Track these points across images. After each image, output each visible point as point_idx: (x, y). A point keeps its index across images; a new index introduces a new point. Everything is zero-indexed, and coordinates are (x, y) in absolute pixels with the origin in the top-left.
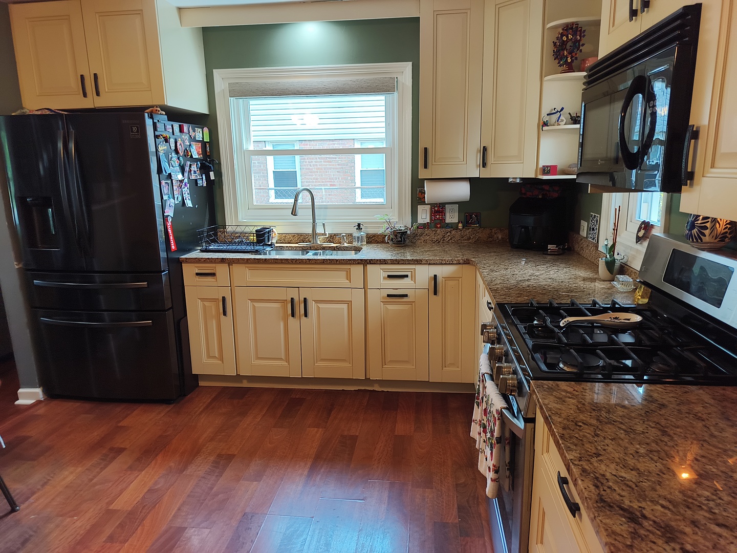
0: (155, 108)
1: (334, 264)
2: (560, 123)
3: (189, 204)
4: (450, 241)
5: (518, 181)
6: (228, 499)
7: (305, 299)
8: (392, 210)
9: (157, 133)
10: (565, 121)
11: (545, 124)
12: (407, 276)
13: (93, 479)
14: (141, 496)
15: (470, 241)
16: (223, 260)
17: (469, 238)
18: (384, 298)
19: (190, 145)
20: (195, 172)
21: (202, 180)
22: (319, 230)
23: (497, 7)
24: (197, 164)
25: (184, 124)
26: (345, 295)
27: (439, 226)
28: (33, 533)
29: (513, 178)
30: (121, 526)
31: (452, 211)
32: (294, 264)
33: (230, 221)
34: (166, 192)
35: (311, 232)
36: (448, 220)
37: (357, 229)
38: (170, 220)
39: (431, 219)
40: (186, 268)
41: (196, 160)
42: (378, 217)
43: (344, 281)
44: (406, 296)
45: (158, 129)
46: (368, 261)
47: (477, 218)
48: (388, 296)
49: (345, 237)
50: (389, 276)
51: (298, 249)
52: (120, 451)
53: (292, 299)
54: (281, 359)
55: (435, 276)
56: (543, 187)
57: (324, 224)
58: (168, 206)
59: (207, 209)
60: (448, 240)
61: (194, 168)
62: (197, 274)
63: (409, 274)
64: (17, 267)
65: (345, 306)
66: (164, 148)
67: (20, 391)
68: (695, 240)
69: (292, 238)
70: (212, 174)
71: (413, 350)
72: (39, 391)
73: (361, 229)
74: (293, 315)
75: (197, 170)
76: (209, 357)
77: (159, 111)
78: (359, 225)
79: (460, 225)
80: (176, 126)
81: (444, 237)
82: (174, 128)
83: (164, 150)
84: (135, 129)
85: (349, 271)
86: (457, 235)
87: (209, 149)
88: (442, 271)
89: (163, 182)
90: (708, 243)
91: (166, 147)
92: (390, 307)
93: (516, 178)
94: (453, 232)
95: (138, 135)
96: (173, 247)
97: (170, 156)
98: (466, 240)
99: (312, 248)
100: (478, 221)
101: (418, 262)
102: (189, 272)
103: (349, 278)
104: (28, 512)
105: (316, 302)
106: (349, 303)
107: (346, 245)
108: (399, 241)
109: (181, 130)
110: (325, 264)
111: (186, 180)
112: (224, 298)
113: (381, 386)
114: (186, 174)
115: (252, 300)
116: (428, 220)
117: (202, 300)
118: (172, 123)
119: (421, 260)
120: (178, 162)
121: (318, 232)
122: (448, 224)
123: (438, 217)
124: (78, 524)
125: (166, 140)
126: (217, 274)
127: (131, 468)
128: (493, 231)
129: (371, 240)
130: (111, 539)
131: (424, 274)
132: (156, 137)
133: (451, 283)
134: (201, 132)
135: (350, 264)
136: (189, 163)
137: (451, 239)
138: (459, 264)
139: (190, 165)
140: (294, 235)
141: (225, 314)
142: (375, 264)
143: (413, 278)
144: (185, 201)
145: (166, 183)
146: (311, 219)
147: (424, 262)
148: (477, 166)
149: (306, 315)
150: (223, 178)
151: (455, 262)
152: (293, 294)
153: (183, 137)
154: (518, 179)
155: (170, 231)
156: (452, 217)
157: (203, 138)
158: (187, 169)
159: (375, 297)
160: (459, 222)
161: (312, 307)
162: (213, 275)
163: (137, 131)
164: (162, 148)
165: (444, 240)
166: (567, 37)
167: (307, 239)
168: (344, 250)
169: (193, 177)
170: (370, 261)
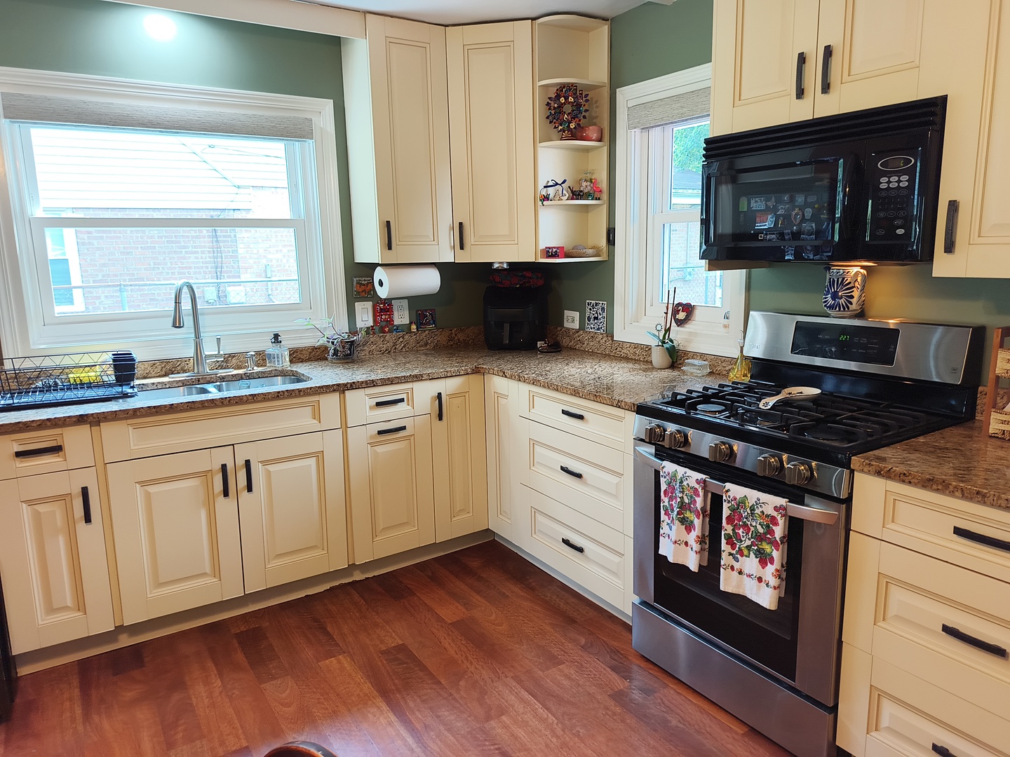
1: (296, 396)
2: (562, 198)
4: (404, 350)
5: (505, 266)
7: (247, 462)
8: (311, 311)
10: (567, 195)
11: (546, 198)
12: (402, 400)
15: (428, 347)
16: (81, 419)
17: (426, 344)
18: (372, 437)
22: (209, 349)
23: (466, 48)
26: (313, 444)
27: (387, 329)
29: (500, 263)
31: (401, 308)
32: (227, 406)
35: (193, 355)
36: (397, 321)
37: (273, 343)
39: (375, 321)
42: (300, 323)
43: (309, 423)
44: (404, 428)
46: (349, 386)
47: (432, 316)
48: (380, 433)
49: (254, 358)
50: (379, 404)
51: (175, 385)
53: (224, 467)
54: (204, 575)
55: (440, 394)
56: (525, 273)
57: (218, 339)
60: (401, 348)
62: (19, 454)
63: (405, 396)
65: (312, 462)
68: (842, 309)
71: (413, 505)
73: (281, 342)
74: (226, 493)
76: (51, 609)
78: (276, 336)
79: (414, 327)
81: (395, 344)
85: (316, 405)
86: (411, 339)
88: (446, 386)
90: (855, 310)
92: (380, 449)
93: (502, 263)
94: (406, 337)
98: (422, 346)
100: (434, 321)
101: (418, 378)
103: (317, 415)
105: (265, 463)
106: (319, 456)
107: (257, 369)
108: (347, 355)
110: (282, 399)
112: (85, 492)
113: (363, 572)
115: (144, 483)
116: (370, 323)
117: (30, 503)
119: (421, 375)
121: (206, 353)
122: (398, 326)
123: (383, 317)
126: (67, 447)
128: (453, 332)
131: (424, 392)
133: (456, 401)
135: (319, 394)
137: (404, 347)
138: (467, 374)
141: (88, 520)
142: (359, 388)
143: (411, 402)
147: (425, 377)
148: (451, 247)
149: (250, 489)
151: (462, 373)
152: (225, 457)
154: (505, 264)
156: (401, 317)
159: (359, 438)
160: (411, 323)
161: (258, 472)
162: (57, 449)
165: (395, 349)
166: (566, 98)
167: (179, 368)
168: (259, 378)
170: (351, 385)
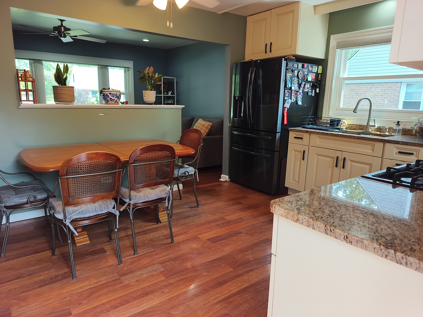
0: (290, 56)
1: (365, 140)
3: (300, 103)
6: (265, 232)
7: (344, 158)
9: (287, 68)
12: (412, 154)
13: (225, 208)
14: (236, 218)
16: (307, 132)
18: (393, 165)
19: (308, 74)
20: (308, 88)
21: (312, 93)
22: (371, 123)
24: (310, 84)
25: (305, 64)
28: (198, 214)
30: (223, 223)
33: (324, 115)
34: (287, 96)
35: (366, 125)
37: (396, 124)
38: (286, 109)
40: (290, 133)
41: (310, 82)
42: (414, 118)
43: (369, 152)
45: (288, 66)
48: (397, 164)
49: (387, 129)
50: (399, 152)
51: (356, 133)
52: (240, 203)
53: (338, 157)
57: (374, 120)
58: (287, 102)
59: (312, 108)
61: (308, 86)
62: (295, 137)
63: (415, 153)
64: (229, 125)
65: (368, 167)
66: (290, 75)
67: (222, 175)
69: (355, 127)
70: (318, 90)
72: (227, 177)
73: (400, 125)
74: (336, 166)
75: (310, 87)
76: (293, 180)
77: (291, 57)
78: (398, 122)
80: (300, 65)
82: (299, 65)
83: (290, 76)
84: (277, 66)
85: (373, 145)
87: (321, 77)
89: (286, 91)
91: (291, 74)
95: (278, 68)
96: (285, 122)
97: (293, 79)
99: (364, 134)
101: (422, 145)
102: (292, 135)
103: (373, 150)
104: (200, 209)
105: (351, 161)
106: (371, 165)
107: (387, 133)
109: (303, 67)
110: (360, 140)
111: (301, 91)
112: (304, 151)
114: (301, 89)
115: (318, 155)
117: (295, 151)
118: (298, 63)
120: (297, 82)
121: (371, 124)
124: (212, 217)
125: (293, 71)
126: (303, 139)
127: (239, 210)
129: (406, 133)
130: (218, 225)
132: (287, 69)
134: (317, 68)
136: (304, 83)
139: (305, 84)
140: (357, 126)
141: (303, 159)
142: (392, 143)
143: (417, 156)
144: (298, 102)
145: (288, 91)
146: (367, 117)
149: (343, 167)
150: (325, 92)
152: (339, 154)
153: (304, 70)
155: (285, 114)
157: (317, 71)
158: (302, 86)
161: (348, 163)
162: (302, 138)
163: (278, 67)
164: (289, 75)
167: (363, 128)
169: (306, 90)
170: (387, 141)
